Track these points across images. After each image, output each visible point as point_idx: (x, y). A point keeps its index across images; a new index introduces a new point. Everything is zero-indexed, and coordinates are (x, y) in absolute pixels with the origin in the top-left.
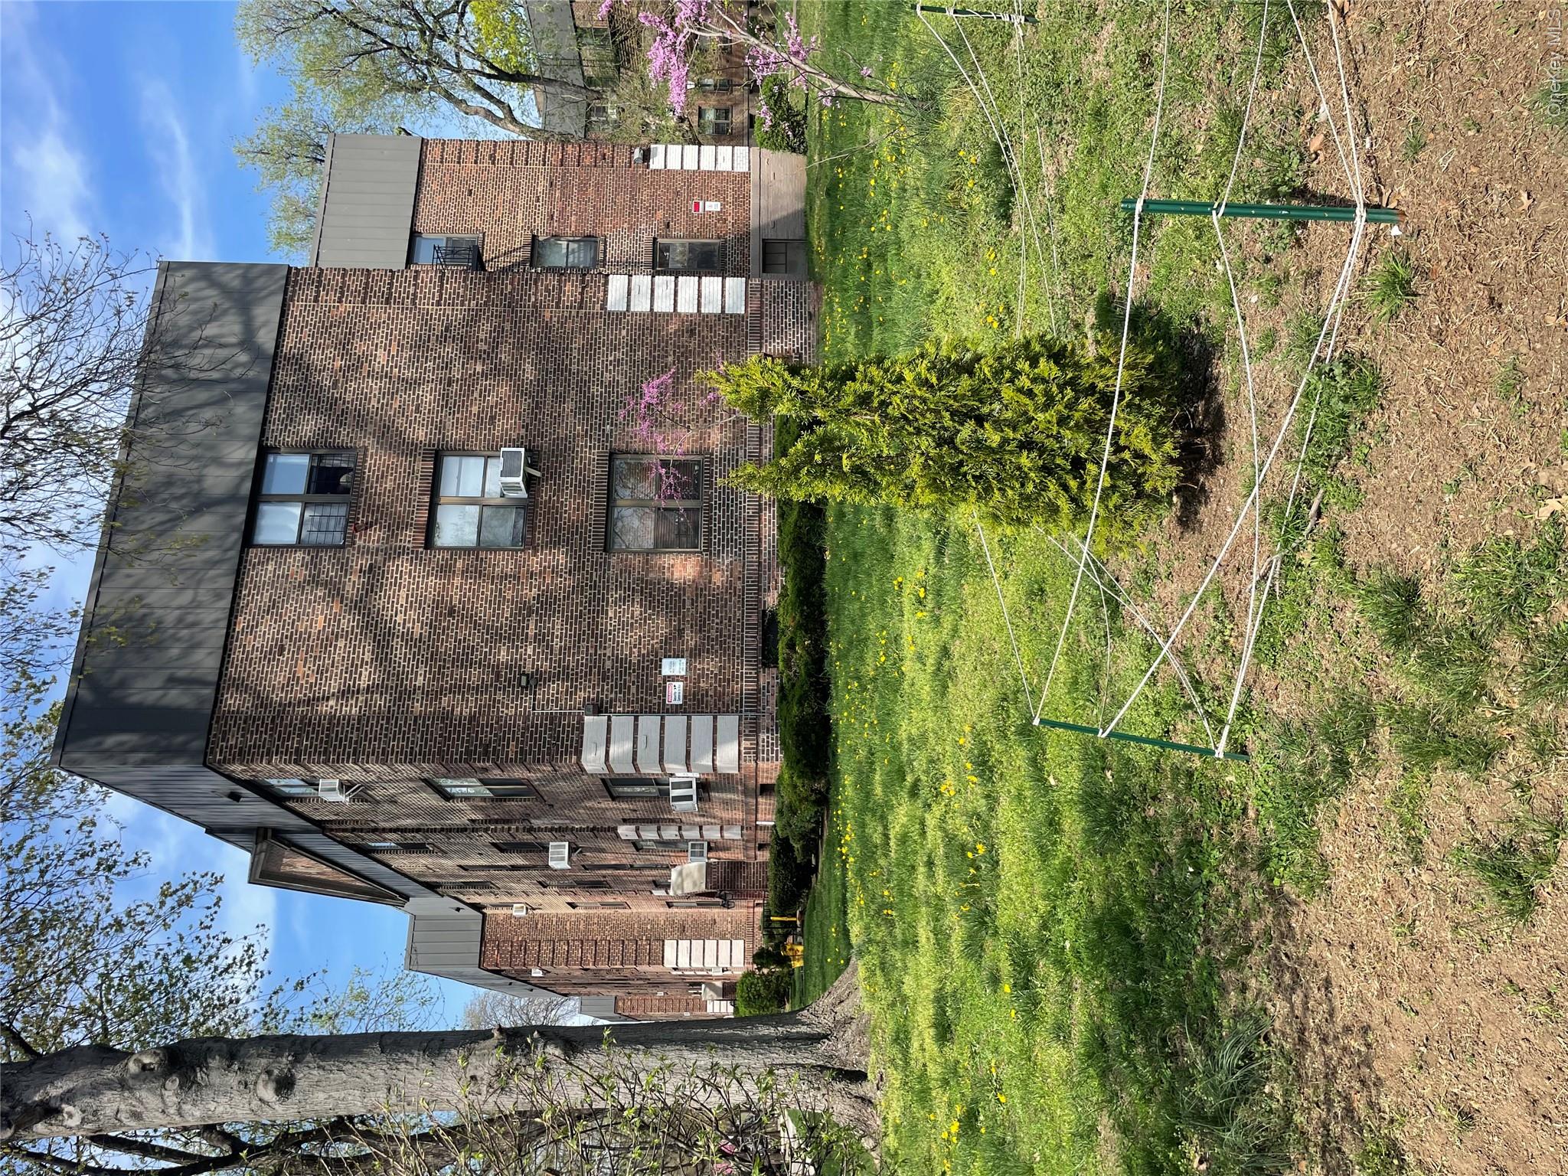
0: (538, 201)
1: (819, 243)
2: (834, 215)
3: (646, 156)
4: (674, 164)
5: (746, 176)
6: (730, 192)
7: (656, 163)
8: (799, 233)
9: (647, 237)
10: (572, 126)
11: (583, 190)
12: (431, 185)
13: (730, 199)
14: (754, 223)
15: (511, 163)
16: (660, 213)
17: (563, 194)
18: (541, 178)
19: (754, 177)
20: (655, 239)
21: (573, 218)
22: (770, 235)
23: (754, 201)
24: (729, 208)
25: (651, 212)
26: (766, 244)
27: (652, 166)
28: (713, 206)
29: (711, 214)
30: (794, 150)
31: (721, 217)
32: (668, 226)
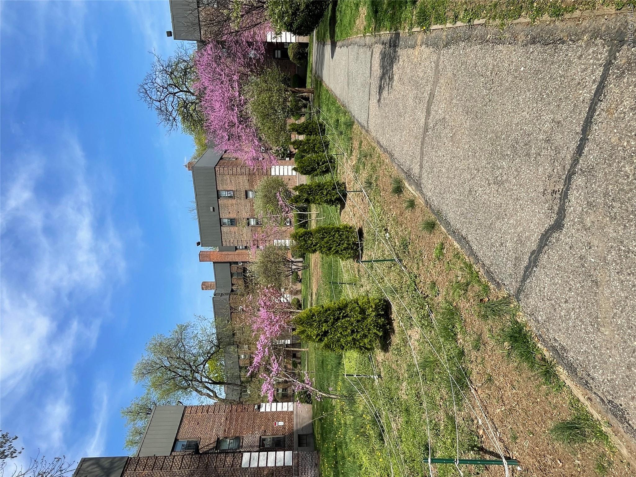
0: (221, 425)
1: (318, 437)
2: (322, 428)
3: (259, 407)
4: (268, 410)
5: (292, 412)
6: (287, 418)
7: (262, 410)
8: (311, 431)
9: (258, 436)
10: (236, 397)
11: (237, 421)
12: (185, 421)
13: (287, 421)
14: (295, 428)
15: (214, 412)
16: (263, 427)
17: (230, 422)
18: (223, 417)
19: (295, 412)
20: (260, 437)
21: (233, 431)
22: (301, 433)
23: (295, 420)
24: (287, 424)
25: (259, 427)
26: (300, 436)
27: (261, 411)
28: (281, 423)
29: (280, 427)
30: (308, 403)
31: (284, 427)
32: (265, 431)
